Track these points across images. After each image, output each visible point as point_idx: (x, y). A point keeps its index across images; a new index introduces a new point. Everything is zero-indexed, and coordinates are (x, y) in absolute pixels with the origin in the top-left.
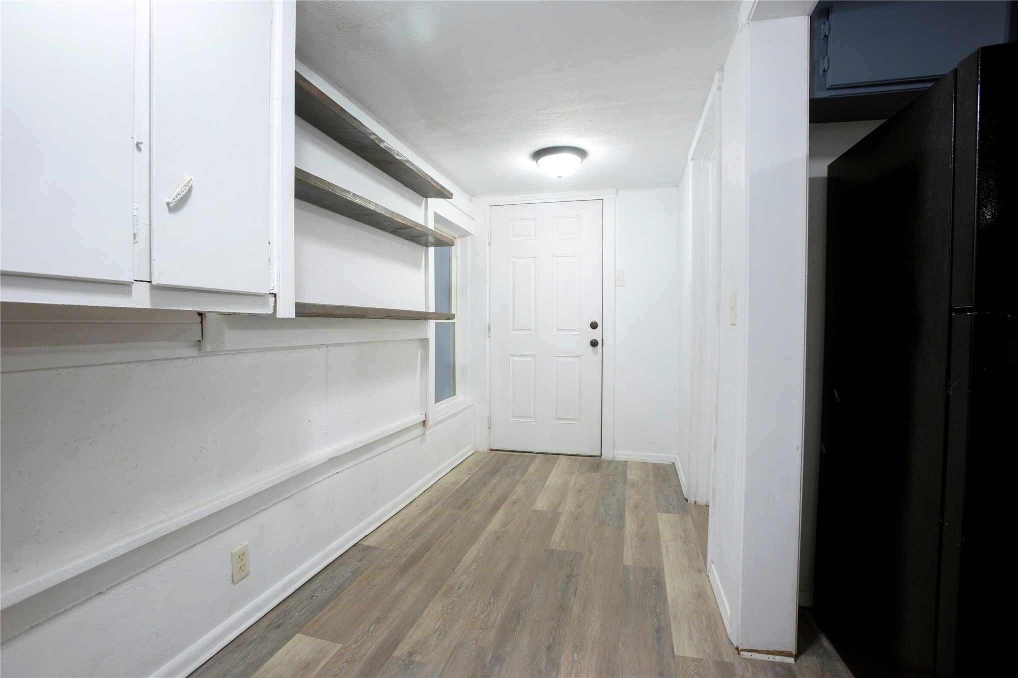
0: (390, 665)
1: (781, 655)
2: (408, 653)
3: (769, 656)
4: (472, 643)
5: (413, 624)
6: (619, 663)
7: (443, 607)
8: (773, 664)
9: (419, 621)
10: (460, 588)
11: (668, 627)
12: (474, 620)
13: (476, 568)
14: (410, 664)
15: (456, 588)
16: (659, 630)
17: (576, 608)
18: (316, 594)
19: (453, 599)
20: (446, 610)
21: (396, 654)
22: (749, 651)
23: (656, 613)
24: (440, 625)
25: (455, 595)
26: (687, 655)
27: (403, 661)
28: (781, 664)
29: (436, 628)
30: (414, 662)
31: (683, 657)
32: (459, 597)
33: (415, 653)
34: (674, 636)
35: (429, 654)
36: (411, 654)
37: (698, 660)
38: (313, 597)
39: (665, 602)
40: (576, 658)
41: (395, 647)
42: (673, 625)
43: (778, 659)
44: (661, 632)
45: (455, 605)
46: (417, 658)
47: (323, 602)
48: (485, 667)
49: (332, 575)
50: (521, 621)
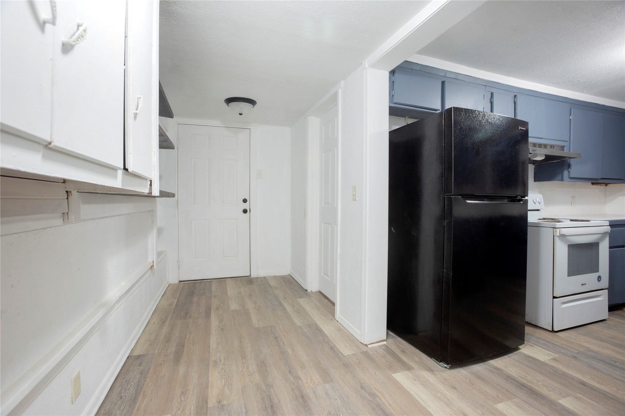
0: (211, 412)
1: (382, 342)
2: (217, 402)
3: (378, 343)
4: (250, 384)
5: (207, 387)
6: (325, 367)
7: (218, 373)
8: (380, 346)
9: (210, 384)
10: (221, 361)
11: (335, 346)
12: (241, 373)
13: (222, 348)
14: (223, 407)
15: (219, 361)
16: (332, 348)
17: (289, 351)
18: (122, 395)
19: (221, 367)
20: (222, 374)
21: (210, 405)
22: (371, 344)
23: (326, 342)
24: (225, 382)
25: (221, 365)
26: (349, 354)
27: (218, 407)
28: (383, 345)
29: (223, 384)
30: (224, 405)
31: (348, 355)
32: (224, 365)
33: (222, 400)
34: (339, 348)
35: (230, 398)
36: (219, 402)
37: (354, 354)
38: (121, 397)
39: (327, 336)
40: (305, 372)
41: (207, 402)
42: (336, 345)
43: (381, 343)
44: (333, 348)
45: (225, 369)
46: (225, 402)
47: (133, 398)
48: (265, 392)
49: (125, 380)
50: (267, 365)
